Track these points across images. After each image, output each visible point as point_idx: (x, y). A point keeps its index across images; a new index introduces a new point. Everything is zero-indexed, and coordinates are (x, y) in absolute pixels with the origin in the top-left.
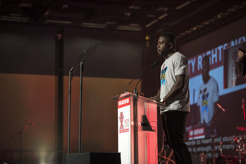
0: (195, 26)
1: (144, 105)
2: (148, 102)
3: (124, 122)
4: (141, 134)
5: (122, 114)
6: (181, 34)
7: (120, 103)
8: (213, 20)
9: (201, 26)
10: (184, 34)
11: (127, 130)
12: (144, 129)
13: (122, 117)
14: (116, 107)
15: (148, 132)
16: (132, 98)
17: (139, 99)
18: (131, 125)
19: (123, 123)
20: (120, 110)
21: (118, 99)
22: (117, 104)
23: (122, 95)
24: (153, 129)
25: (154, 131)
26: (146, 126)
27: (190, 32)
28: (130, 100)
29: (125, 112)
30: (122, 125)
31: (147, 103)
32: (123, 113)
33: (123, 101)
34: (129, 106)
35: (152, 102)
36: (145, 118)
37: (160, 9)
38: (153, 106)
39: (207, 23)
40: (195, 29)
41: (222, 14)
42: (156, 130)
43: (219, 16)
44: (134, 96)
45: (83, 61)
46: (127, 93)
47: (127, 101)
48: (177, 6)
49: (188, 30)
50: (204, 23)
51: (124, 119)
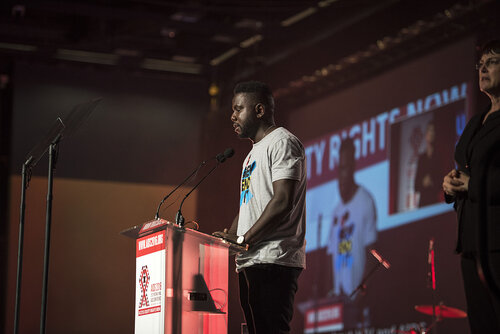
0: (325, 65)
1: (199, 251)
2: (208, 242)
3: (149, 289)
4: (189, 318)
5: (145, 272)
6: (292, 84)
7: (141, 245)
8: (367, 54)
9: (338, 67)
10: (299, 84)
11: (156, 309)
12: (196, 308)
13: (145, 278)
14: (132, 254)
15: (205, 314)
16: (170, 233)
17: (187, 237)
18: (166, 298)
19: (149, 293)
20: (140, 262)
21: (136, 235)
22: (135, 246)
23: (147, 226)
24: (218, 307)
25: (220, 311)
26: (202, 299)
27: (312, 79)
28: (165, 239)
29: (153, 265)
30: (144, 296)
31: (206, 247)
32: (149, 269)
33: (149, 240)
34: (164, 251)
35: (218, 244)
36: (199, 280)
37: (245, 24)
38: (219, 254)
39: (352, 60)
40: (325, 72)
41: (387, 39)
42: (226, 310)
43: (381, 45)
44: (176, 227)
45: (57, 142)
46: (159, 222)
47: (159, 239)
48: (285, 18)
49: (309, 75)
50: (346, 61)
51: (151, 282)
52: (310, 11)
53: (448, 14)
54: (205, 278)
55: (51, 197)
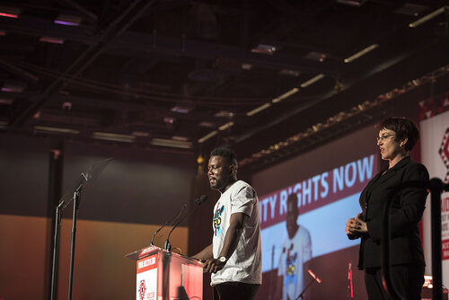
0: (277, 143)
1: (181, 269)
2: (188, 264)
3: (145, 297)
5: (143, 284)
6: (254, 155)
7: (141, 265)
8: (306, 135)
9: (286, 144)
10: (258, 155)
13: (143, 289)
14: (134, 272)
16: (160, 256)
17: (173, 259)
19: (145, 299)
20: (140, 277)
21: (137, 258)
22: (136, 266)
23: (145, 251)
27: (268, 152)
28: (157, 260)
29: (148, 280)
31: (186, 266)
32: (145, 282)
33: (145, 261)
34: (156, 269)
35: (196, 265)
36: (181, 290)
37: (222, 114)
38: (195, 272)
40: (277, 147)
41: (319, 125)
43: (315, 129)
44: (165, 252)
45: (80, 190)
46: (152, 248)
47: (152, 261)
48: (250, 111)
49: (266, 149)
50: (291, 139)
51: (147, 292)
52: (267, 105)
53: (361, 107)
54: (186, 288)
55: (75, 230)
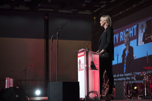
0: (121, 11)
1: (92, 56)
2: (94, 54)
3: (81, 65)
4: (90, 71)
6: (113, 16)
7: (79, 55)
8: (131, 8)
9: (124, 12)
10: (115, 16)
11: (83, 69)
12: (92, 69)
13: (80, 62)
14: (77, 57)
15: (94, 70)
17: (89, 53)
18: (85, 67)
19: (81, 66)
20: (79, 59)
21: (78, 53)
22: (77, 55)
23: (80, 50)
24: (97, 69)
25: (97, 70)
26: (93, 67)
27: (118, 15)
28: (84, 53)
29: (82, 59)
34: (84, 56)
35: (96, 54)
36: (92, 63)
39: (127, 10)
40: (121, 13)
41: (135, 5)
42: (99, 69)
44: (87, 51)
45: (59, 32)
46: (83, 49)
48: (111, 1)
49: (117, 14)
50: (126, 10)
51: (81, 63)
54: (94, 62)
55: (58, 44)
